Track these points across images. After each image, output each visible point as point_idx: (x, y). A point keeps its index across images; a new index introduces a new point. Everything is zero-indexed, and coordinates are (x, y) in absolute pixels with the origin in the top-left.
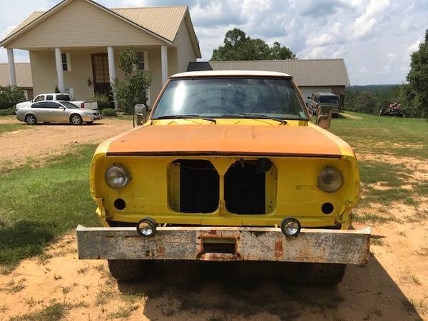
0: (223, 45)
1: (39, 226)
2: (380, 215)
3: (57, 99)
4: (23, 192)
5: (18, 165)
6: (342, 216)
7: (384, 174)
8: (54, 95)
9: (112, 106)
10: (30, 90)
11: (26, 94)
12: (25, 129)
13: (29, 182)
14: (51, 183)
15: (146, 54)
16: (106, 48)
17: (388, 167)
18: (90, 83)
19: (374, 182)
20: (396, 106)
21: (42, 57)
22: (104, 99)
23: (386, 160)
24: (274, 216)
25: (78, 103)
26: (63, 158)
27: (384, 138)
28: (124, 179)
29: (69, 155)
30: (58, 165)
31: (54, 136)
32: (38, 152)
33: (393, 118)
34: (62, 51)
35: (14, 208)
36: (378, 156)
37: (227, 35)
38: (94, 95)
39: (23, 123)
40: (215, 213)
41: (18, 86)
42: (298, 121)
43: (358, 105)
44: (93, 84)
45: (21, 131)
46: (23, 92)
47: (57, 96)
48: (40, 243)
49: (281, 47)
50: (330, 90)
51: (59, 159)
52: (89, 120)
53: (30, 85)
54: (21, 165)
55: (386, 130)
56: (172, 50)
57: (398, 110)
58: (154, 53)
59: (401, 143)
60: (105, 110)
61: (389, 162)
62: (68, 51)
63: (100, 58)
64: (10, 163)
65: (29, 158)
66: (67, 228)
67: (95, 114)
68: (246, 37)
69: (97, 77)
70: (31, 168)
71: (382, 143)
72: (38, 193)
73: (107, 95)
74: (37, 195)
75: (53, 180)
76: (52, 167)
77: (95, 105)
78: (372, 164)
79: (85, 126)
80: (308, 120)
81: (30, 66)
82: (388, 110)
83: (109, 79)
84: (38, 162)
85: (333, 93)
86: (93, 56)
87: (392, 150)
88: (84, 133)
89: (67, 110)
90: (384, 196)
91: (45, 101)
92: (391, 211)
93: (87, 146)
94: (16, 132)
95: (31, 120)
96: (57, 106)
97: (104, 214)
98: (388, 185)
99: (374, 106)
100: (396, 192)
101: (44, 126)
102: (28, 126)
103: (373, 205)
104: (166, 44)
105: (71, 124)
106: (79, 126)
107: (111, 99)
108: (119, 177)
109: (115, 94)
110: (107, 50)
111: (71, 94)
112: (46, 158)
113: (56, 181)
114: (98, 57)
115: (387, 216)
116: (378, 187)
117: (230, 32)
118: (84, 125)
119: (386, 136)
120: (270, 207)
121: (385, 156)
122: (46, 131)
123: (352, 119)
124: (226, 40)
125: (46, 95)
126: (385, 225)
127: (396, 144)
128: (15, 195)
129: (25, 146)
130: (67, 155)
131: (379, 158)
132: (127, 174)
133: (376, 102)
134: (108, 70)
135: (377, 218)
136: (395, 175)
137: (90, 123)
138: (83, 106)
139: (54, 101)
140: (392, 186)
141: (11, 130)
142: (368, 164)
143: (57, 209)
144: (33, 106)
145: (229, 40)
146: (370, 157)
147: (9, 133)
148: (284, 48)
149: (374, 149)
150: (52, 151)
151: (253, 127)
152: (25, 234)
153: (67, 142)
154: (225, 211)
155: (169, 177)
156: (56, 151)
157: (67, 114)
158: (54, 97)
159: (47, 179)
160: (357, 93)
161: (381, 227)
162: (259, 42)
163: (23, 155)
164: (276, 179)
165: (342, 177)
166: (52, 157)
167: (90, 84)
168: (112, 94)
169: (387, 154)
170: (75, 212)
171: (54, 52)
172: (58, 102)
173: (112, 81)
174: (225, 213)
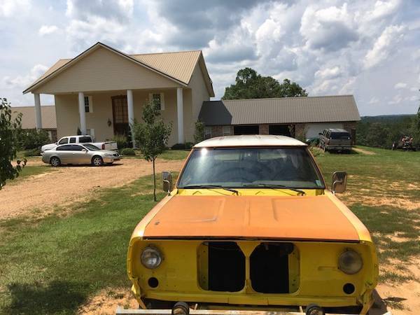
0: (235, 83)
1: (72, 286)
2: (398, 272)
3: (80, 142)
4: (54, 247)
5: (46, 213)
6: (363, 296)
7: (400, 223)
8: (77, 137)
9: (131, 145)
10: (54, 131)
11: (50, 136)
12: (50, 171)
13: (58, 234)
14: (79, 235)
15: (162, 95)
16: (125, 91)
17: (404, 213)
18: (110, 123)
19: (391, 232)
20: (408, 140)
21: (66, 101)
22: (123, 139)
23: (402, 205)
24: (298, 296)
25: (99, 144)
26: (88, 205)
27: (398, 177)
28: (158, 260)
29: (93, 202)
30: (84, 213)
31: (78, 180)
32: (63, 199)
33: (406, 152)
34: (84, 94)
35: (46, 265)
36: (393, 199)
37: (239, 74)
38: (113, 136)
39: (48, 164)
40: (241, 292)
41: (43, 127)
42: (315, 190)
43: (370, 137)
44: (112, 125)
45: (46, 174)
46: (48, 134)
47: (80, 138)
48: (73, 306)
49: (291, 83)
50: (341, 126)
51: (84, 207)
52: (109, 161)
53: (54, 126)
54: (49, 214)
55: (399, 168)
56: (187, 91)
57: (410, 144)
58: (171, 94)
59: (416, 183)
60: (124, 150)
61: (405, 207)
62: (90, 95)
63: (120, 100)
64: (39, 212)
65: (56, 206)
66: (97, 288)
67: (115, 155)
68: (257, 75)
69: (117, 118)
70: (58, 217)
71: (396, 184)
72: (68, 248)
73: (126, 136)
74: (66, 251)
75: (80, 232)
76: (78, 216)
77: (115, 145)
78: (388, 210)
79: (106, 167)
80: (325, 188)
81: (54, 108)
82: (400, 145)
83: (127, 119)
84: (64, 210)
85: (344, 129)
86: (113, 98)
87: (407, 192)
88: (105, 176)
89: (90, 152)
90: (402, 250)
91: (69, 144)
92: (410, 268)
93: (110, 190)
94: (41, 175)
95: (55, 162)
96: (80, 149)
97: (139, 292)
98: (405, 236)
99: (386, 137)
100: (413, 244)
101: (67, 168)
102: (52, 168)
103: (392, 261)
104: (181, 86)
105: (92, 165)
106: (100, 167)
107: (130, 139)
108: (152, 257)
109: (133, 134)
110: (126, 93)
111: (92, 134)
112: (71, 206)
113: (84, 234)
114: (118, 99)
115: (406, 274)
116: (395, 238)
117: (241, 71)
118: (105, 165)
119: (400, 176)
120: (293, 285)
121: (401, 200)
122: (69, 174)
123: (364, 155)
124: (237, 78)
125: (69, 137)
126: (404, 284)
127: (411, 185)
128: (46, 251)
129: (52, 190)
130: (91, 202)
131: (394, 203)
132: (160, 254)
133: (388, 133)
134: (127, 111)
135: (396, 276)
136: (412, 223)
137: (110, 164)
138: (103, 148)
139: (77, 143)
140: (410, 237)
141: (37, 173)
142: (384, 210)
143: (86, 267)
144: (57, 149)
145: (241, 78)
146: (386, 201)
147: (36, 177)
148: (294, 85)
149: (388, 191)
150: (77, 198)
151: (273, 199)
152: (59, 295)
153: (89, 187)
154: (251, 290)
155: (198, 256)
156: (80, 197)
157: (90, 155)
158: (77, 140)
159: (74, 230)
160: (368, 124)
161: (401, 287)
162: (270, 79)
163: (50, 203)
164: (299, 259)
165: (361, 260)
166: (77, 204)
167: (110, 125)
168: (130, 134)
169: (402, 198)
170: (103, 270)
171: (78, 95)
172: (80, 144)
173: (131, 121)
174: (251, 292)
